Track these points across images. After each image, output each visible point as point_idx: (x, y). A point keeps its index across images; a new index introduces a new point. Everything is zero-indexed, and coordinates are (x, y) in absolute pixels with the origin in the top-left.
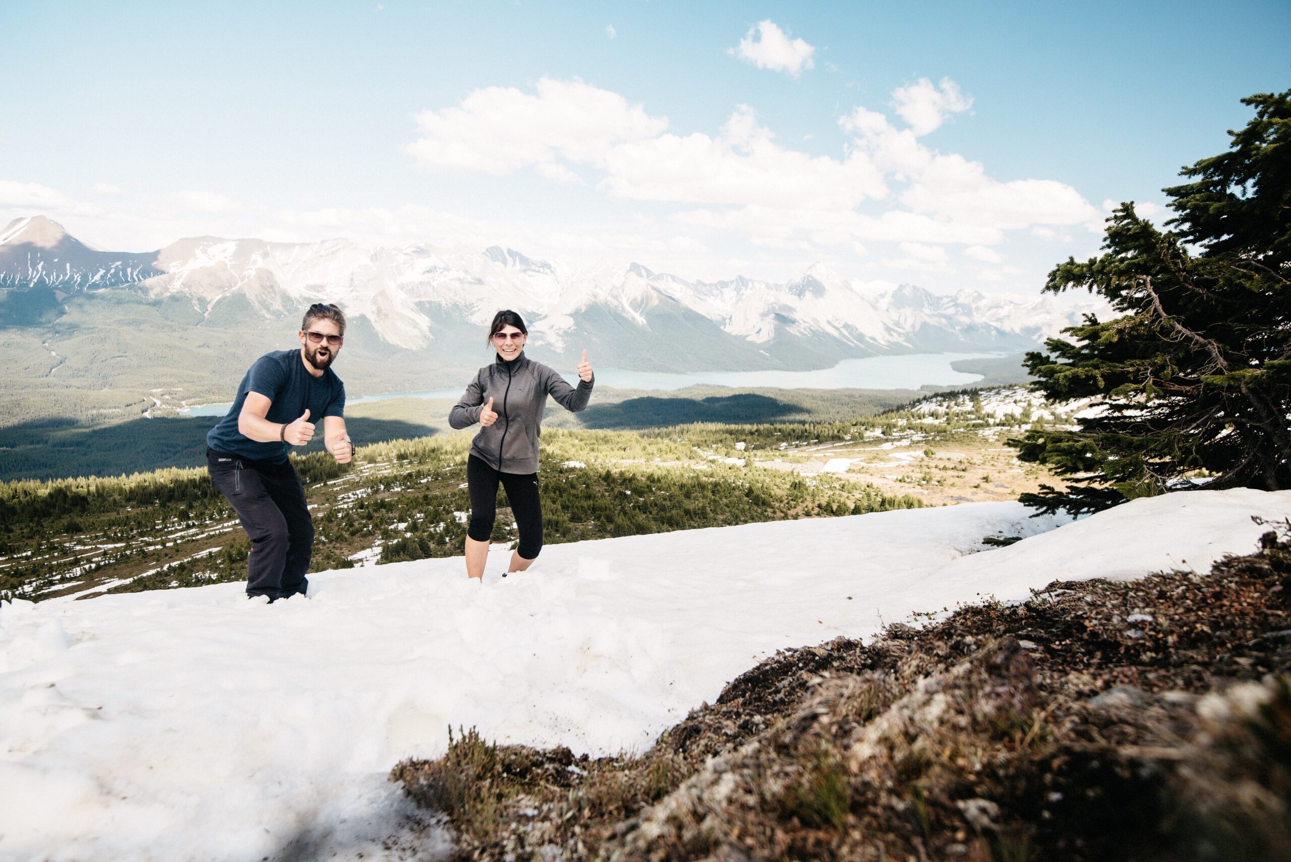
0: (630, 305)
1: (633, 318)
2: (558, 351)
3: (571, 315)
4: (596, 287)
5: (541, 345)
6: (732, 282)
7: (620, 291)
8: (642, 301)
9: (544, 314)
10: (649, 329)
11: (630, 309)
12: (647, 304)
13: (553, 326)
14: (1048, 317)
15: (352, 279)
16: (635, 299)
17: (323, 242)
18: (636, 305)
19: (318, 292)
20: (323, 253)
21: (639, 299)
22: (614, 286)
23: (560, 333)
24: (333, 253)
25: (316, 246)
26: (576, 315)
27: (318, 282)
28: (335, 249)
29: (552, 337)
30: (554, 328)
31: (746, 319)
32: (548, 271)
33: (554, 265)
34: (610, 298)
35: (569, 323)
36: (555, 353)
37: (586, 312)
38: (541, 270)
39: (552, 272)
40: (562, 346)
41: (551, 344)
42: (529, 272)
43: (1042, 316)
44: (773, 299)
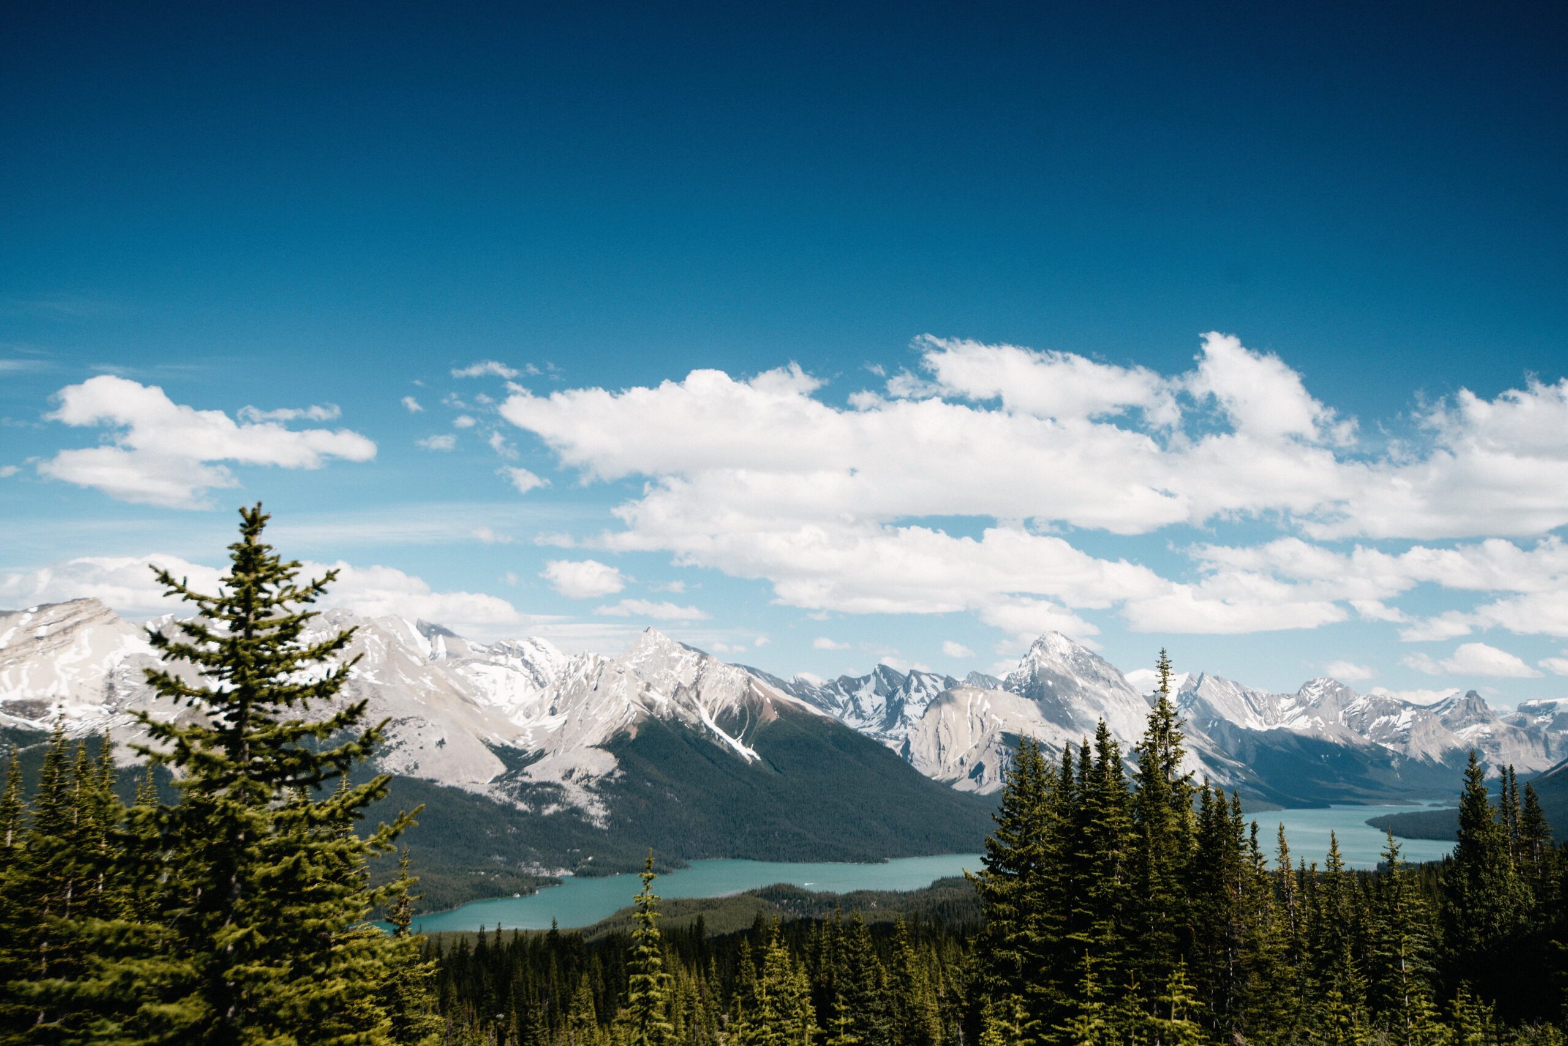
0: (719, 722)
1: (731, 749)
2: (597, 824)
3: (605, 746)
4: (648, 687)
5: (557, 813)
6: (867, 679)
7: (693, 695)
8: (743, 711)
10: (768, 769)
11: (718, 731)
12: (754, 720)
13: (572, 772)
15: (111, 687)
16: (728, 710)
17: (42, 608)
18: (726, 720)
19: (33, 716)
20: (42, 631)
21: (736, 710)
22: (679, 686)
23: (593, 784)
24: (65, 631)
25: (27, 618)
26: (616, 744)
27: (30, 695)
28: (69, 622)
29: (577, 796)
30: (575, 776)
31: (940, 748)
32: (518, 662)
33: (528, 649)
34: (680, 709)
35: (605, 763)
36: (589, 826)
37: (639, 738)
38: (501, 659)
39: (526, 663)
40: (602, 813)
41: (576, 811)
42: (476, 666)
43: (1474, 727)
44: (987, 705)
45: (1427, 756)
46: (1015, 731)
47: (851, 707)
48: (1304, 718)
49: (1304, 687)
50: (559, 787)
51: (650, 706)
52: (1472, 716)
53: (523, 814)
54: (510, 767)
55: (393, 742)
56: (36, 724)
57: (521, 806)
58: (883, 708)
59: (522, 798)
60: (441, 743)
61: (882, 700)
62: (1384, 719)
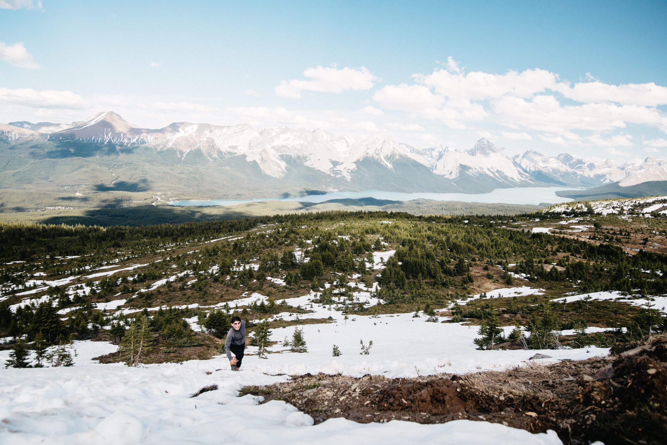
0: (385, 158)
1: (386, 165)
2: (348, 180)
3: (355, 163)
4: (368, 149)
5: (340, 177)
7: (380, 151)
8: (391, 156)
9: (341, 162)
10: (394, 171)
11: (384, 160)
12: (393, 158)
14: (610, 169)
15: (250, 144)
16: (387, 155)
18: (387, 158)
19: (234, 149)
20: (237, 131)
21: (389, 155)
22: (377, 149)
23: (349, 171)
24: (242, 131)
25: (234, 127)
26: (357, 163)
27: (234, 145)
28: (243, 129)
29: (345, 173)
30: (346, 169)
31: (444, 167)
32: (344, 141)
33: (347, 138)
34: (374, 155)
35: (354, 166)
36: (346, 181)
37: (362, 161)
38: (341, 140)
39: (346, 141)
40: (350, 178)
41: (344, 177)
42: (335, 142)
43: (606, 169)
44: (459, 157)
45: (589, 176)
46: (463, 164)
47: (430, 155)
48: (556, 164)
49: (559, 156)
50: (341, 171)
51: (367, 154)
52: (606, 166)
53: (332, 177)
54: (334, 166)
55: (308, 159)
56: (235, 151)
57: (332, 175)
58: (438, 156)
59: (333, 173)
60: (319, 159)
61: (438, 154)
62: (580, 165)
